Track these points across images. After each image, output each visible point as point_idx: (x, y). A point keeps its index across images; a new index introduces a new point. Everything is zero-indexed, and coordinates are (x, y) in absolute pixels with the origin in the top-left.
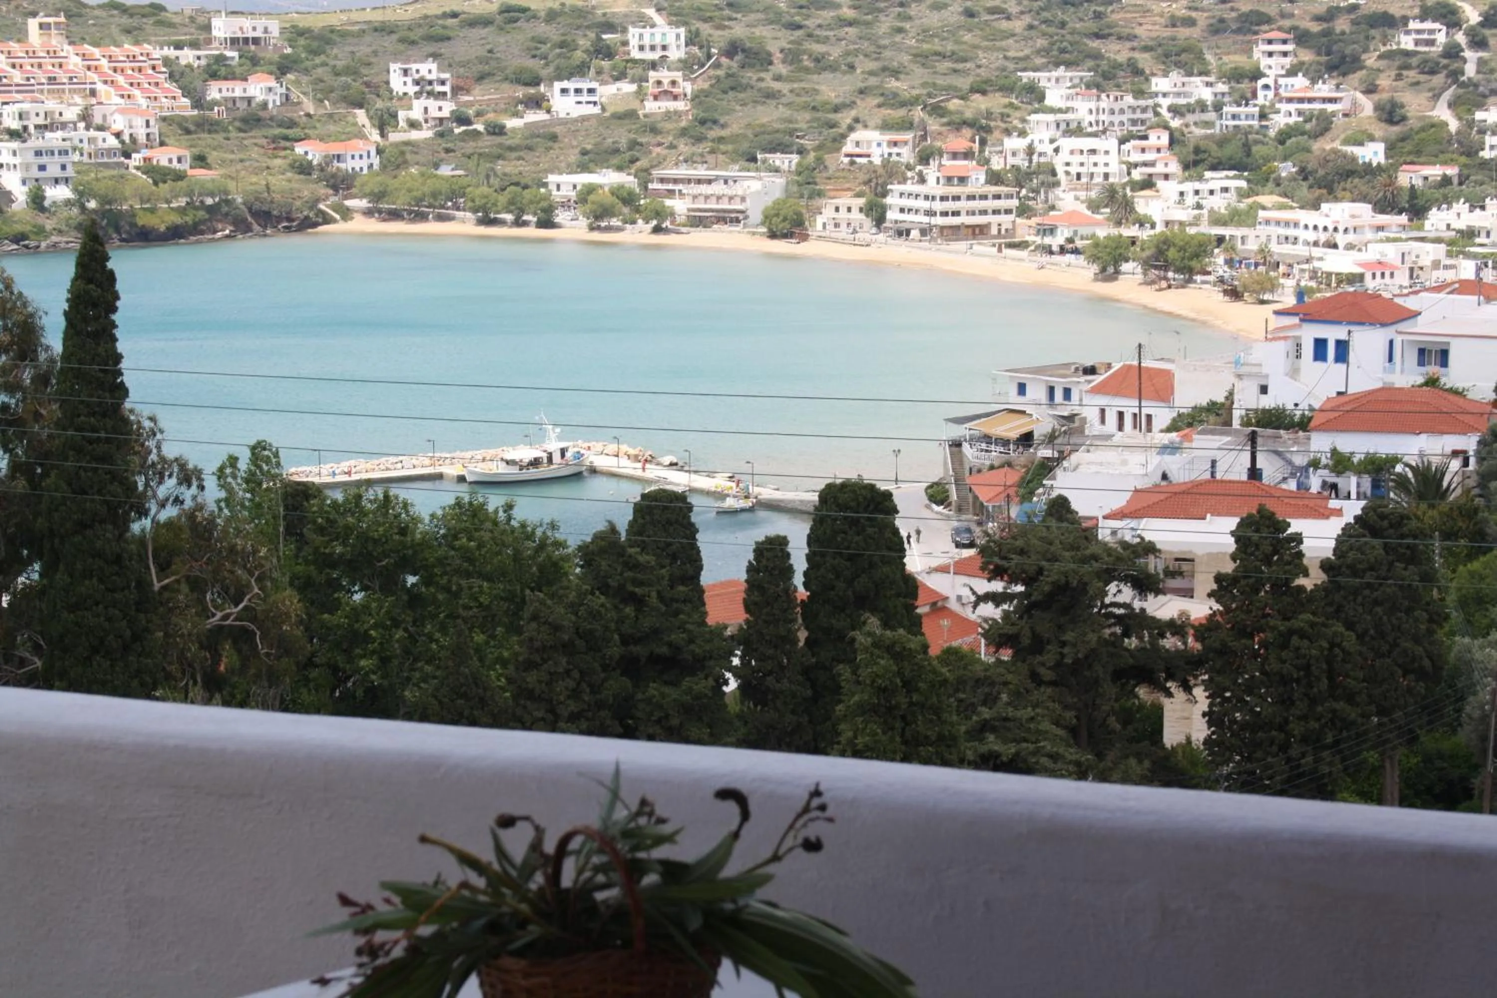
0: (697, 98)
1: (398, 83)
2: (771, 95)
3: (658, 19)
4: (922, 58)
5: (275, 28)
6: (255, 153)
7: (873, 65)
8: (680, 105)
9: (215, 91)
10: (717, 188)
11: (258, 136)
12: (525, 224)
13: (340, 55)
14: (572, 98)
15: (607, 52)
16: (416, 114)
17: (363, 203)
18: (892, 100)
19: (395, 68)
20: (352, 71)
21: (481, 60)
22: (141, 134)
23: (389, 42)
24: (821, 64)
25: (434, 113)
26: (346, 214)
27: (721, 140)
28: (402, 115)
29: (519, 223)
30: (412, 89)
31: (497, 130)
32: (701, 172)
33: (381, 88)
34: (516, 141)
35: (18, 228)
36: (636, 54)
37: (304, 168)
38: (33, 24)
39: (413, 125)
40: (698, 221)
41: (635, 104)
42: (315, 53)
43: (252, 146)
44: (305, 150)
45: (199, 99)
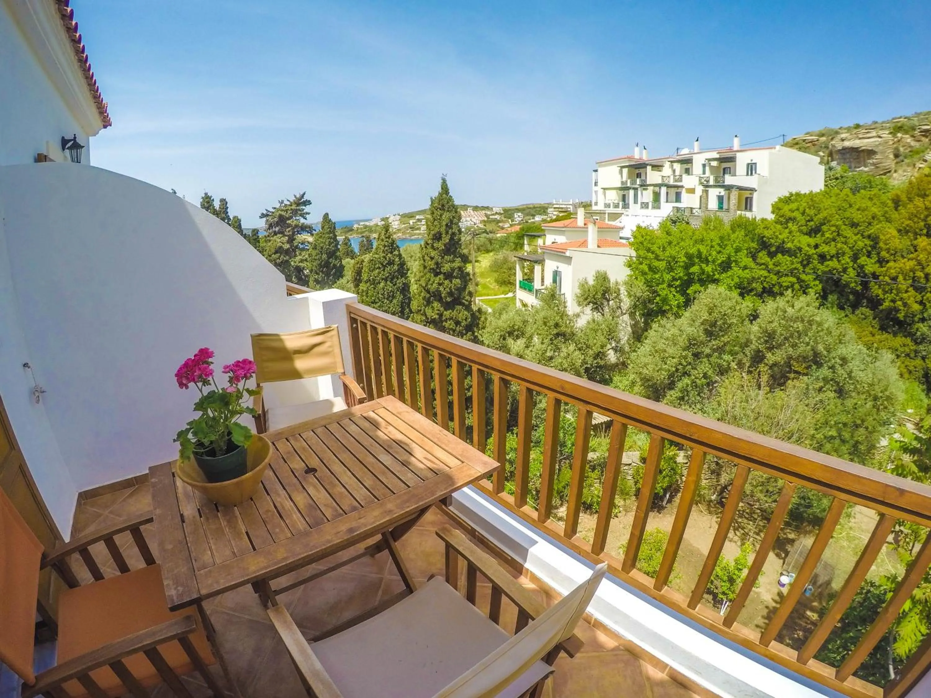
43: (493, 224)
44: (500, 224)
45: (488, 218)
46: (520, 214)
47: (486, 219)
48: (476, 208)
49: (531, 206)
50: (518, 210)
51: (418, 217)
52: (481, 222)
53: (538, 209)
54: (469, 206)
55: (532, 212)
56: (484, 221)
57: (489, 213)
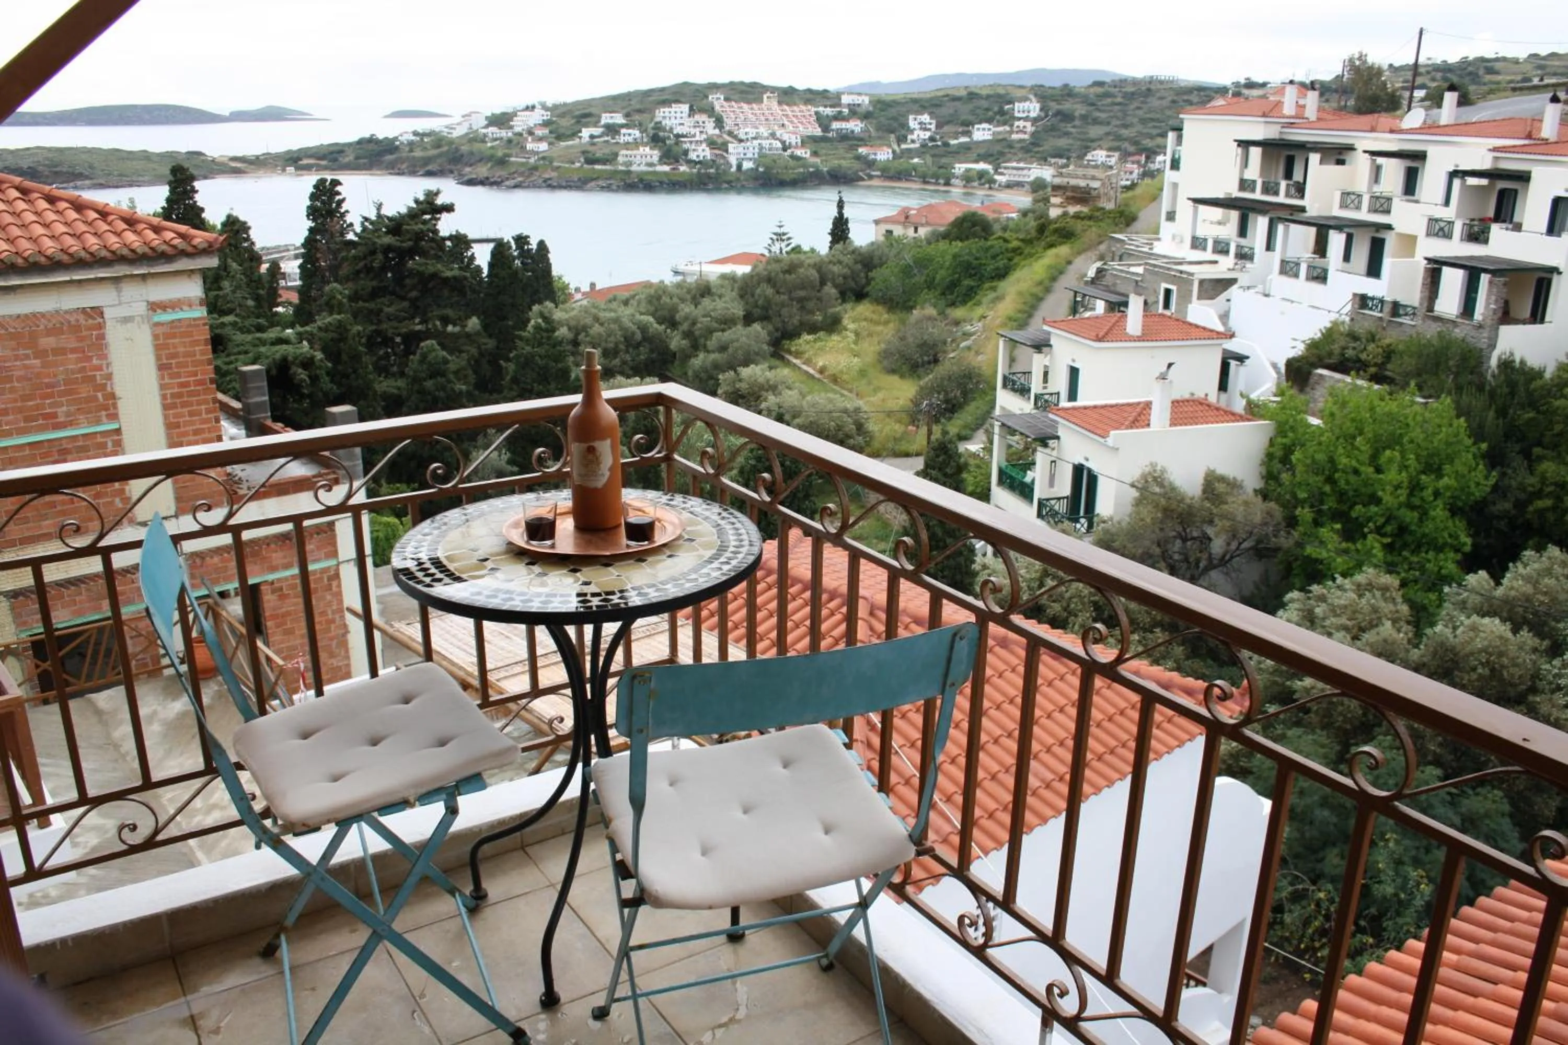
0: (1033, 134)
1: (912, 124)
2: (1067, 134)
3: (1034, 99)
4: (1143, 121)
5: (866, 100)
6: (841, 151)
7: (1118, 123)
8: (1026, 137)
9: (836, 125)
10: (1025, 172)
11: (845, 144)
12: (939, 184)
13: (893, 112)
14: (981, 132)
15: (1002, 113)
16: (914, 137)
17: (878, 173)
18: (1119, 138)
19: (911, 117)
20: (894, 119)
21: (951, 115)
22: (794, 144)
23: (916, 107)
24: (1096, 122)
25: (922, 136)
26: (871, 177)
27: (1037, 152)
28: (910, 137)
29: (937, 184)
30: (917, 126)
31: (946, 144)
32: (1022, 165)
33: (905, 126)
34: (953, 149)
35: (730, 178)
36: (1017, 115)
37: (858, 158)
38: (765, 96)
39: (913, 141)
40: (1009, 186)
41: (1007, 136)
42: (882, 110)
43: (841, 148)
44: (862, 150)
45: (826, 129)
46: (925, 118)
47: (818, 132)
48: (787, 95)
49: (963, 93)
50: (921, 104)
51: (606, 119)
52: (808, 141)
53: (985, 104)
54: (765, 89)
55: (964, 111)
56: (814, 139)
57: (829, 111)
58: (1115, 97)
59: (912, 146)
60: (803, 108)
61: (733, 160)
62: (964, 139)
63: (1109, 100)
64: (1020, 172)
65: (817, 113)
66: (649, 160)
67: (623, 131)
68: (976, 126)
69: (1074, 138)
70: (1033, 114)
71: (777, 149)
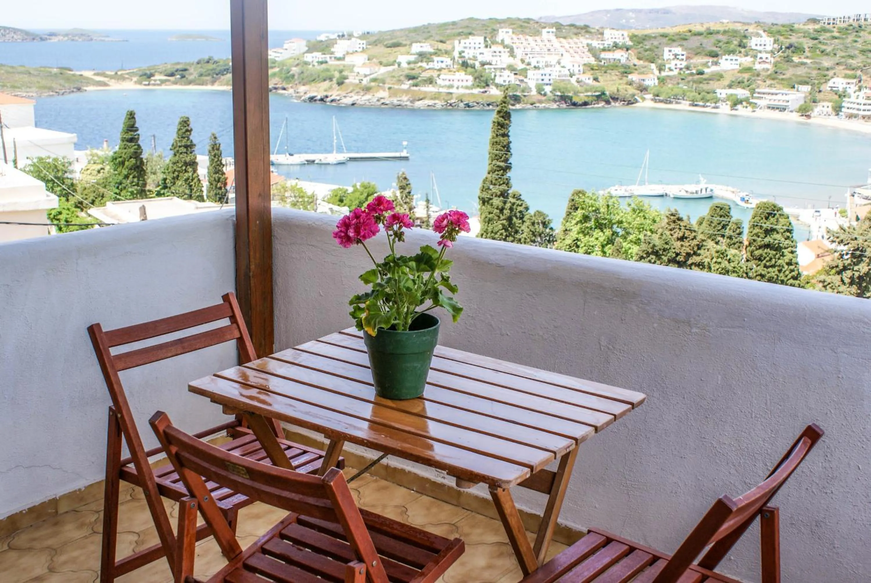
0: (775, 65)
1: (667, 55)
3: (764, 34)
4: (863, 52)
5: (626, 34)
6: (615, 77)
7: (843, 54)
8: (769, 66)
9: (603, 55)
10: (779, 97)
11: (616, 72)
12: (707, 106)
13: (648, 44)
14: (729, 62)
15: (743, 46)
16: (671, 66)
17: (650, 96)
18: (849, 67)
19: (666, 49)
20: (651, 50)
21: (698, 48)
22: (577, 70)
23: (665, 40)
24: (823, 53)
25: (679, 66)
26: (644, 100)
27: (782, 79)
28: (667, 66)
29: (705, 106)
30: (672, 57)
31: (701, 73)
32: (774, 90)
33: (661, 56)
34: (707, 77)
35: (532, 100)
36: (754, 47)
37: (631, 83)
38: (545, 31)
39: (671, 70)
41: (751, 65)
42: (640, 43)
58: (833, 32)
59: (671, 73)
60: (575, 40)
61: (532, 84)
62: (714, 68)
63: (828, 35)
64: (774, 97)
65: (588, 45)
66: (465, 84)
67: (436, 59)
68: (724, 57)
69: (809, 68)
70: (769, 48)
71: (565, 76)
